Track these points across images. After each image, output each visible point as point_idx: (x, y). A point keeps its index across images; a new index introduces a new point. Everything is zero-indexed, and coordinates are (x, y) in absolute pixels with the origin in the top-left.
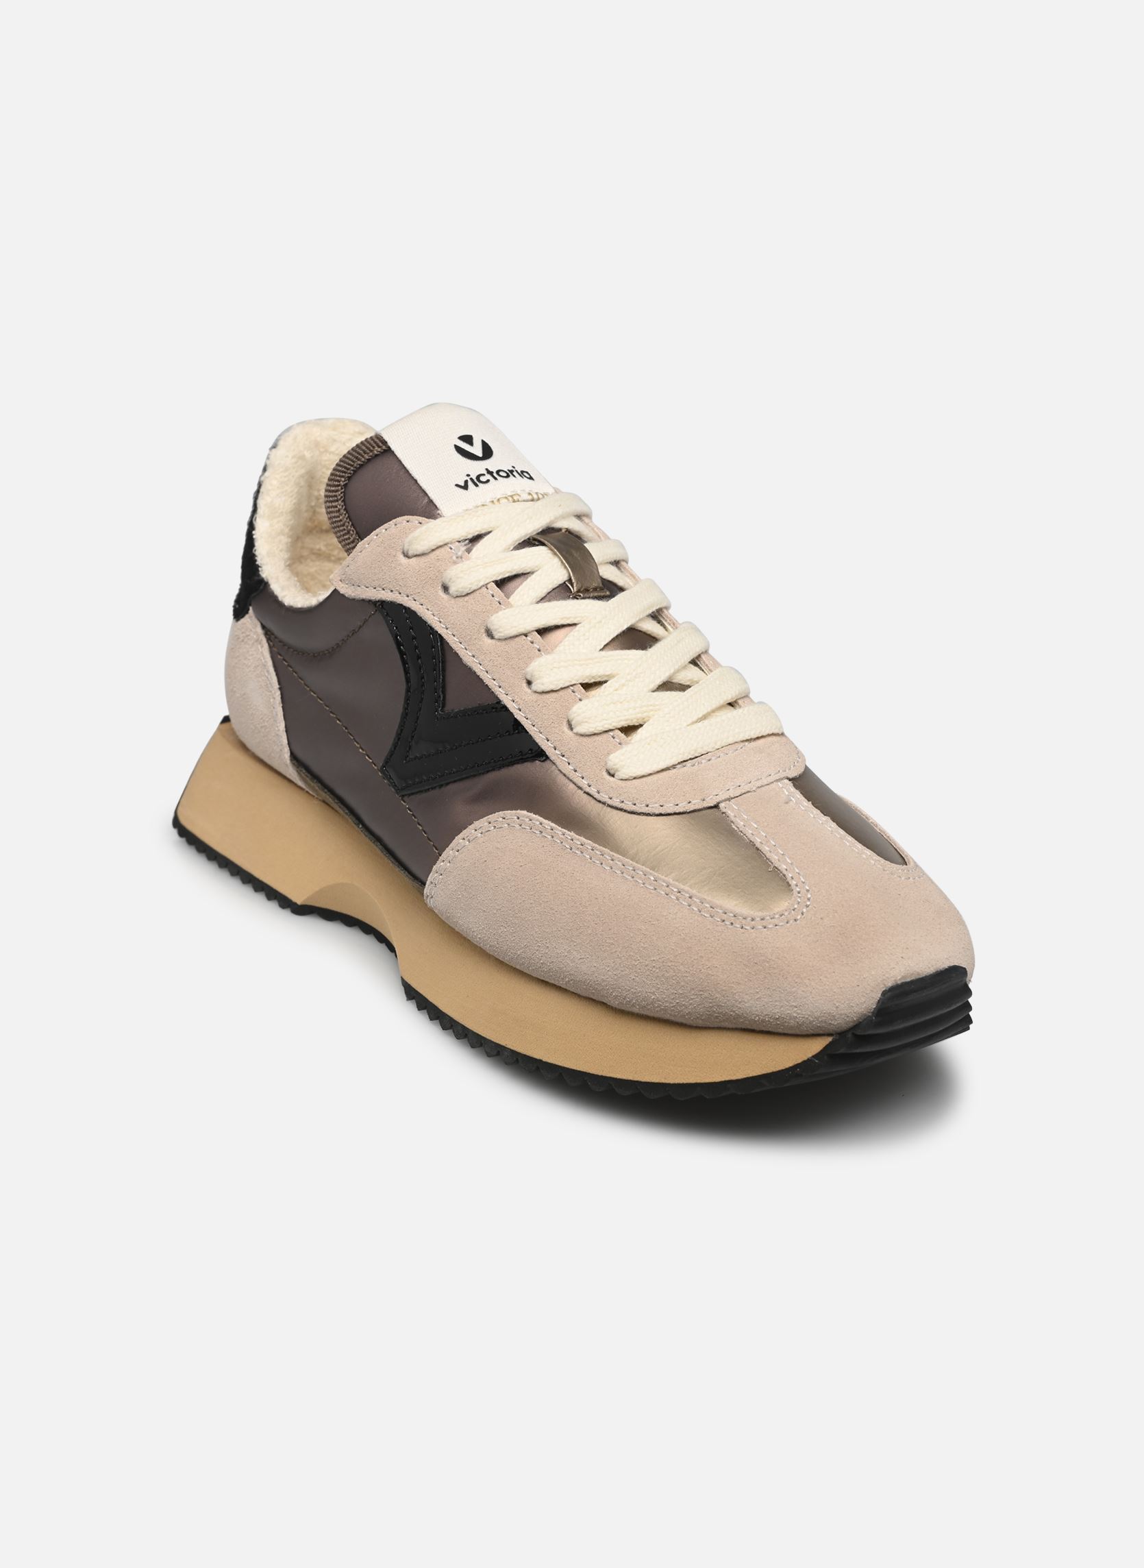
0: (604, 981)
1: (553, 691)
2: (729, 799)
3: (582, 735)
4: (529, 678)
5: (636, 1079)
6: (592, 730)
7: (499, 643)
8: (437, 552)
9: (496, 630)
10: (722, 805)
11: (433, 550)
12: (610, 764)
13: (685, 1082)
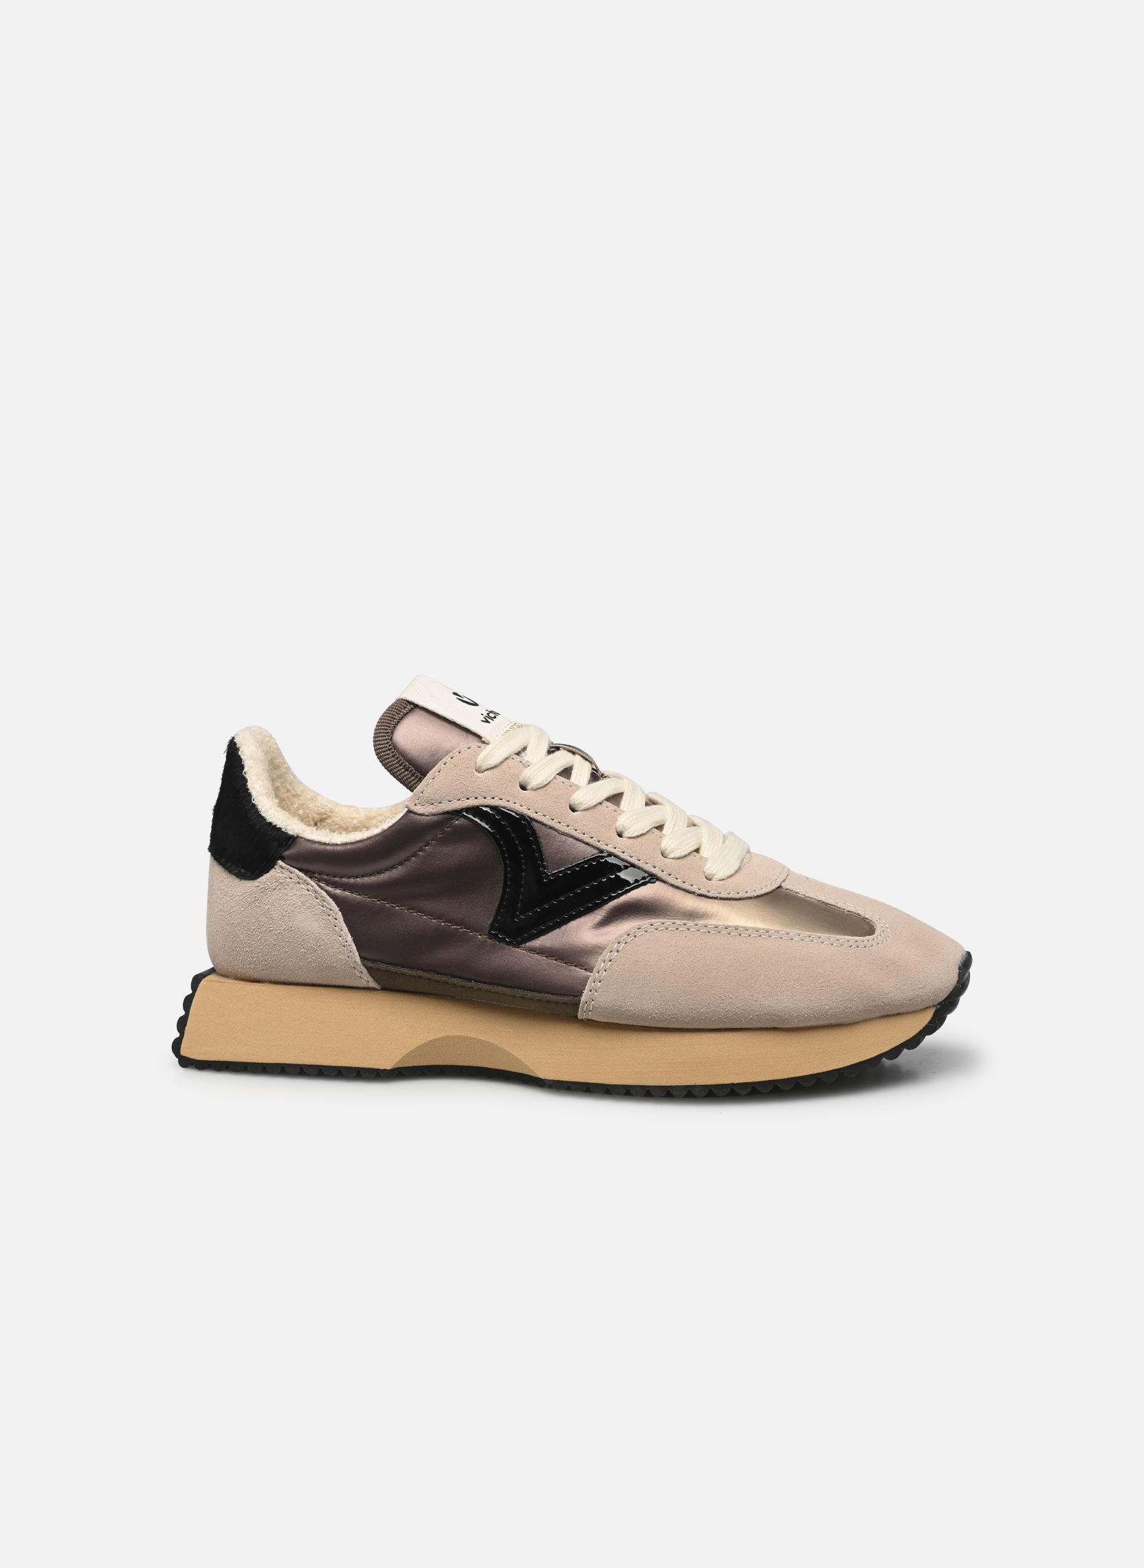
0: (786, 1007)
1: (642, 835)
2: (784, 881)
3: (679, 858)
4: (619, 830)
5: (815, 1073)
6: (683, 854)
7: (585, 813)
8: (506, 763)
9: (578, 804)
10: (782, 884)
11: (502, 762)
12: (708, 872)
13: (852, 1064)
